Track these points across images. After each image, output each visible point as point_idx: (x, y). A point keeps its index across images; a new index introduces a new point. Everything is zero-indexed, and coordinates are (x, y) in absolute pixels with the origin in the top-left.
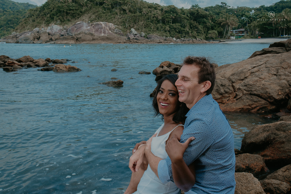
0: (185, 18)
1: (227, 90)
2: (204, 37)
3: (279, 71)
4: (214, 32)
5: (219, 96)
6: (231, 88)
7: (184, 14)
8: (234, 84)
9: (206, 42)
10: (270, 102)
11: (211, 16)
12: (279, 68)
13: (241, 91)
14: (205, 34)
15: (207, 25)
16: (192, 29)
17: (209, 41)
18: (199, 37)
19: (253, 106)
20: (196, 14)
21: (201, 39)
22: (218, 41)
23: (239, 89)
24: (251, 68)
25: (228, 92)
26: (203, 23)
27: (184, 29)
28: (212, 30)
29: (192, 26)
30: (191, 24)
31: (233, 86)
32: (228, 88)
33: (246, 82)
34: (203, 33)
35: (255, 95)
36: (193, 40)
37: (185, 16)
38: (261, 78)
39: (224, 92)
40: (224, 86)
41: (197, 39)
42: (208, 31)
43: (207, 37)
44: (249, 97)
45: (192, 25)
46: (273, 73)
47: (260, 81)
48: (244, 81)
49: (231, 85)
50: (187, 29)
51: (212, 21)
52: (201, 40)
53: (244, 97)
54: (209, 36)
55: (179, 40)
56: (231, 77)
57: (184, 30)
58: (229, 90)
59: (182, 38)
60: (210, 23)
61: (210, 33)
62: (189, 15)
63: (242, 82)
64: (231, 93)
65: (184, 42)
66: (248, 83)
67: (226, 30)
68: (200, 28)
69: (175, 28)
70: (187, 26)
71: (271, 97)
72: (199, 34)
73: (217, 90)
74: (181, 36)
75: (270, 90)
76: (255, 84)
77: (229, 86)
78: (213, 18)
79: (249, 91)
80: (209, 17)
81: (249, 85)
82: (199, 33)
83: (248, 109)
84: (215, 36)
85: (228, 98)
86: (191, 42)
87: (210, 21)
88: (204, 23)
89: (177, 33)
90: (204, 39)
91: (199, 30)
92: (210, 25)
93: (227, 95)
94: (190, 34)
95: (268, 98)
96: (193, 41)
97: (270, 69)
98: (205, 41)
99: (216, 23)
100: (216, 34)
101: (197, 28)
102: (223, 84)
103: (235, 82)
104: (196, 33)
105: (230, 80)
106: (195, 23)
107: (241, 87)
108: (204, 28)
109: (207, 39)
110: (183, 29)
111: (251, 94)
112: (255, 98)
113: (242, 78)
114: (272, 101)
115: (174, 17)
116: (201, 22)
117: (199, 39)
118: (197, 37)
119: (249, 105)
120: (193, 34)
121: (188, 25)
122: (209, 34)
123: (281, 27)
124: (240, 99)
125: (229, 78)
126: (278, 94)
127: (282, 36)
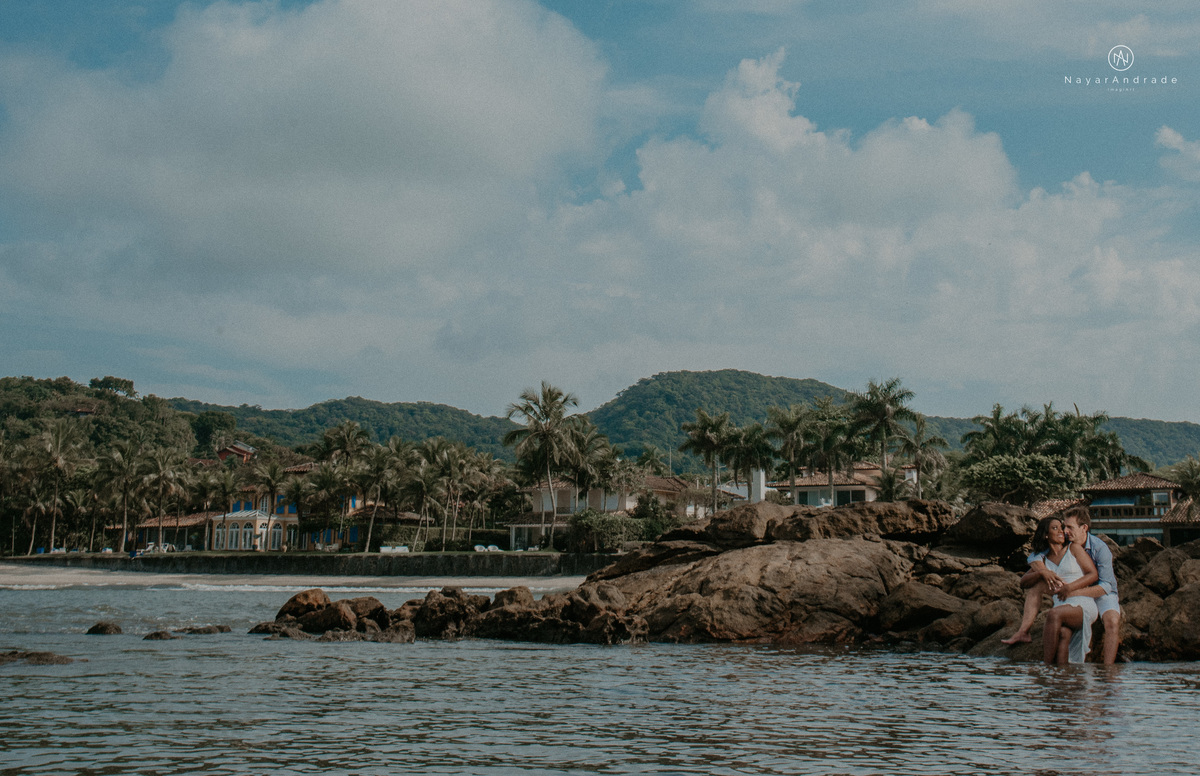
5: (767, 620)
10: (855, 623)
19: (838, 629)
23: (793, 604)
35: (829, 610)
44: (823, 614)
53: (816, 615)
71: (854, 613)
83: (832, 634)
95: (848, 613)
107: (797, 600)
111: (823, 610)
112: (832, 615)
114: (857, 618)
119: (832, 628)
123: (38, 509)
124: (810, 620)
125: (763, 586)
126: (860, 607)
127: (42, 555)
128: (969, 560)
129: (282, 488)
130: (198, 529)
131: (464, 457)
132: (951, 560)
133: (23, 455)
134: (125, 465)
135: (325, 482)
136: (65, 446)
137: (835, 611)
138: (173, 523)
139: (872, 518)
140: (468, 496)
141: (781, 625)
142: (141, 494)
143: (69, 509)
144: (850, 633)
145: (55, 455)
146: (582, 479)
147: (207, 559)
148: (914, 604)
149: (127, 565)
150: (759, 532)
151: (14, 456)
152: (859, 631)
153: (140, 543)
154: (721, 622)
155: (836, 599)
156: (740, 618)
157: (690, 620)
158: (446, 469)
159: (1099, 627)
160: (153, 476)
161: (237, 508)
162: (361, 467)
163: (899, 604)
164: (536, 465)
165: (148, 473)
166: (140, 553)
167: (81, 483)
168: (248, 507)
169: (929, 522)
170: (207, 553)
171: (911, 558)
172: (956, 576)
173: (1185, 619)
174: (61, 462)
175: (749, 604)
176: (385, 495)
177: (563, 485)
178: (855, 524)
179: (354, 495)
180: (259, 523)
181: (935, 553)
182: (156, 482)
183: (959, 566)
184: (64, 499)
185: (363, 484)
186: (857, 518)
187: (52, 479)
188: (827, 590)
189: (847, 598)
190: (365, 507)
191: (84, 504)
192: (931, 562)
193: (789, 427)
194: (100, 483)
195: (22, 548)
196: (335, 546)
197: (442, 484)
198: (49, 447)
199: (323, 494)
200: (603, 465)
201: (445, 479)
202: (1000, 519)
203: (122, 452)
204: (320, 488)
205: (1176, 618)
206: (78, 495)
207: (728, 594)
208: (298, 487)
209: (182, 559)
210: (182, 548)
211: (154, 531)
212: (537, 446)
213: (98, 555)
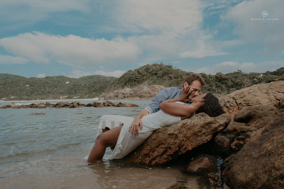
0: (212, 81)
1: (232, 105)
2: (227, 93)
3: (269, 91)
6: (235, 103)
7: (211, 78)
8: (237, 101)
11: (230, 79)
12: (269, 89)
13: (242, 104)
14: (227, 91)
15: (228, 85)
16: (217, 88)
18: (223, 93)
20: (220, 78)
21: (225, 95)
24: (248, 90)
25: (232, 106)
26: (225, 83)
27: (212, 88)
28: (232, 88)
29: (217, 86)
30: (216, 84)
31: (236, 102)
32: (232, 103)
33: (245, 99)
34: (225, 90)
37: (212, 79)
38: (255, 96)
39: (230, 106)
40: (230, 102)
41: (222, 94)
42: (229, 88)
45: (217, 85)
46: (264, 92)
47: (255, 97)
48: (243, 98)
49: (234, 101)
50: (214, 88)
51: (232, 82)
52: (224, 95)
56: (235, 97)
57: (212, 89)
58: (233, 105)
61: (231, 90)
62: (215, 79)
63: (242, 99)
64: (234, 107)
66: (246, 99)
68: (223, 87)
69: (206, 87)
70: (214, 86)
72: (223, 91)
73: (225, 105)
75: (262, 102)
76: (251, 99)
77: (233, 102)
78: (232, 80)
79: (247, 104)
80: (229, 79)
81: (247, 100)
82: (223, 90)
85: (233, 110)
87: (230, 82)
88: (226, 83)
89: (207, 90)
91: (223, 88)
92: (230, 84)
93: (232, 108)
94: (216, 91)
97: (262, 90)
99: (235, 83)
101: (221, 87)
102: (229, 101)
103: (237, 99)
105: (234, 98)
106: (220, 84)
110: (211, 88)
113: (242, 96)
116: (223, 83)
118: (221, 93)
120: (218, 91)
121: (215, 86)
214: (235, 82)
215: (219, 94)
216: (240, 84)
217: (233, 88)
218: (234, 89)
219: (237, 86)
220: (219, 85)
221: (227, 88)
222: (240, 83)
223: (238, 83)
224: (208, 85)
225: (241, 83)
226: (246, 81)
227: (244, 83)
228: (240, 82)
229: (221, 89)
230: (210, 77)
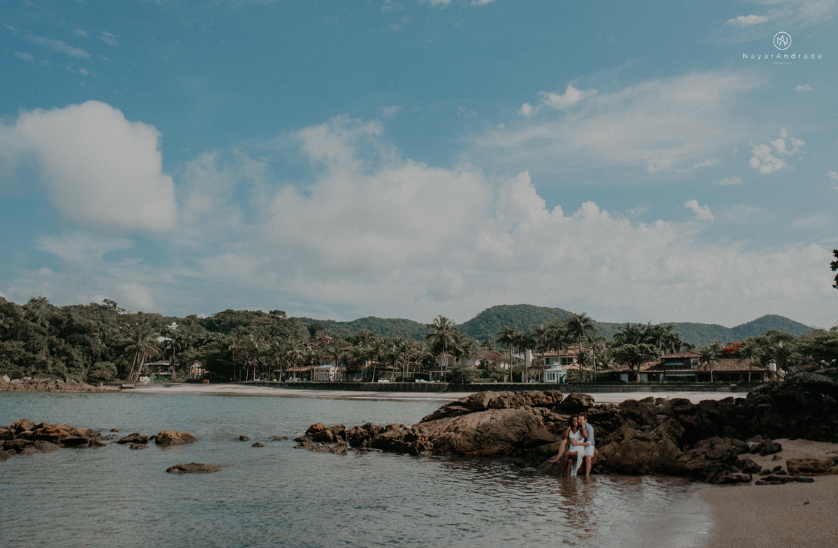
0: (36, 330)
2: (85, 376)
4: (108, 367)
5: (478, 444)
7: (35, 320)
9: (90, 387)
10: (513, 445)
11: (101, 330)
14: (87, 370)
15: (91, 350)
16: (53, 356)
17: (95, 386)
18: (72, 376)
20: (66, 324)
21: (78, 382)
22: (117, 385)
23: (489, 437)
26: (81, 344)
27: (36, 355)
28: (104, 360)
29: (54, 349)
30: (51, 345)
34: (81, 366)
36: (56, 382)
37: (38, 325)
41: (67, 380)
42: (94, 362)
43: (90, 375)
45: (54, 346)
47: (499, 431)
50: (42, 356)
51: (103, 341)
52: (76, 383)
53: (497, 442)
54: (97, 373)
55: (18, 380)
57: (34, 359)
59: (27, 376)
60: (98, 346)
61: (100, 369)
62: (47, 324)
63: (489, 432)
65: (32, 387)
67: (136, 361)
68: (76, 357)
69: (11, 352)
70: (43, 348)
71: (512, 441)
72: (72, 369)
74: (25, 372)
78: (107, 334)
79: (497, 438)
80: (96, 331)
82: (73, 366)
84: (110, 375)
86: (53, 387)
87: (100, 342)
88: (85, 344)
89: (13, 361)
90: (84, 380)
91: (72, 359)
92: (98, 349)
94: (50, 368)
96: (57, 386)
98: (87, 386)
99: (112, 347)
100: (113, 370)
101: (68, 354)
104: (66, 365)
106: (63, 345)
108: (83, 355)
109: (91, 380)
110: (31, 355)
111: (500, 440)
112: (504, 443)
114: (513, 443)
115: (7, 326)
116: (76, 342)
117: (73, 381)
118: (66, 375)
119: (503, 447)
120: (56, 368)
121: (46, 348)
122: (95, 369)
123: (249, 364)
124: (494, 444)
125: (477, 430)
126: (514, 438)
127: (251, 381)
128: (565, 416)
129: (339, 357)
130: (308, 372)
131: (410, 344)
132: (558, 416)
133: (243, 343)
134: (280, 347)
135: (356, 354)
136: (257, 340)
137: (504, 440)
138: (299, 370)
139: (530, 399)
140: (413, 360)
141: (483, 446)
142: (286, 358)
143: (260, 364)
144: (510, 449)
145: (254, 343)
146: (457, 353)
147: (312, 384)
148: (534, 438)
149: (282, 386)
150: (485, 404)
151: (239, 343)
152: (514, 448)
153: (287, 377)
154: (460, 445)
155: (506, 435)
156: (467, 443)
157: (449, 443)
158: (403, 349)
159: (584, 458)
160: (291, 352)
161: (323, 364)
162: (370, 348)
163: (529, 438)
164: (438, 348)
165: (289, 351)
166: (287, 381)
167: (264, 354)
168: (327, 364)
169: (553, 399)
170: (312, 382)
171: (543, 416)
172: (559, 423)
173: (619, 455)
174: (257, 346)
175: (471, 438)
176: (379, 359)
177: (450, 355)
178: (523, 401)
179: (367, 359)
180: (331, 370)
181: (552, 414)
182: (292, 354)
183: (561, 419)
184: (258, 360)
185: (371, 355)
186: (524, 399)
187: (253, 352)
188: (503, 431)
189: (510, 435)
190: (372, 364)
191: (266, 362)
192: (550, 417)
193: (541, 332)
194: (270, 354)
195: (243, 379)
196: (360, 379)
197: (402, 355)
198: (252, 340)
199: (355, 359)
200: (465, 348)
201: (403, 353)
202: (578, 400)
203: (279, 342)
204: (354, 357)
205: (616, 454)
206: (263, 359)
207: (464, 433)
208: (346, 356)
209: (302, 384)
210: (302, 380)
211: (292, 372)
212: (438, 341)
213: (271, 382)
214: (114, 344)
215: (58, 380)
216: (130, 350)
217: (108, 360)
218: (109, 364)
219: (118, 356)
220: (61, 348)
221: (87, 360)
222: (130, 346)
223: (124, 346)
224: (18, 346)
225: (134, 346)
226: (150, 342)
227: (143, 349)
228: (129, 343)
229: (67, 361)
230: (31, 318)
